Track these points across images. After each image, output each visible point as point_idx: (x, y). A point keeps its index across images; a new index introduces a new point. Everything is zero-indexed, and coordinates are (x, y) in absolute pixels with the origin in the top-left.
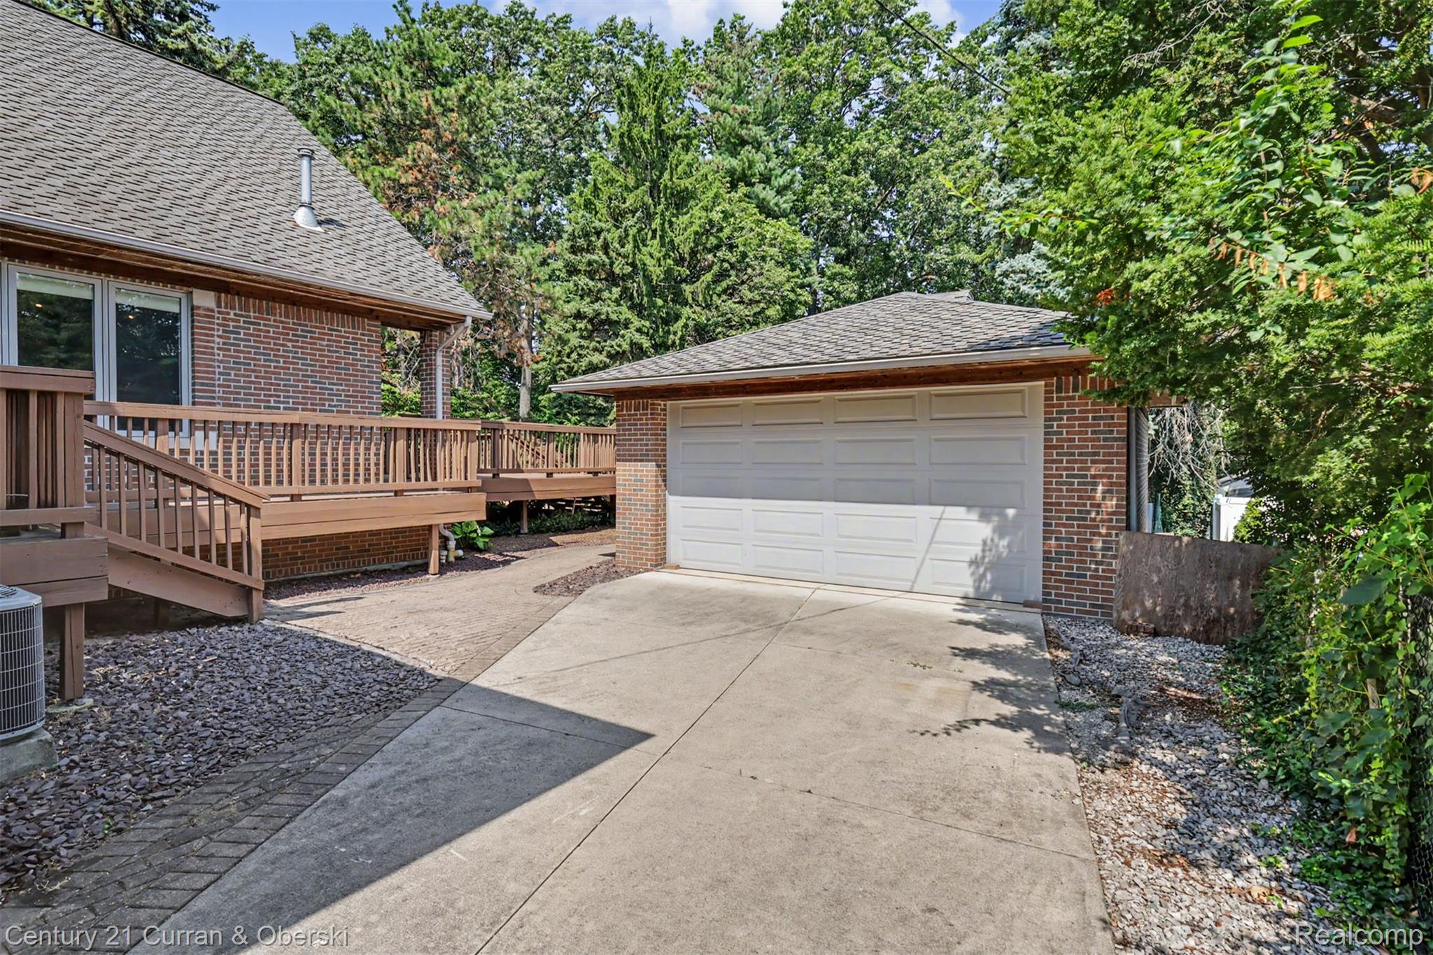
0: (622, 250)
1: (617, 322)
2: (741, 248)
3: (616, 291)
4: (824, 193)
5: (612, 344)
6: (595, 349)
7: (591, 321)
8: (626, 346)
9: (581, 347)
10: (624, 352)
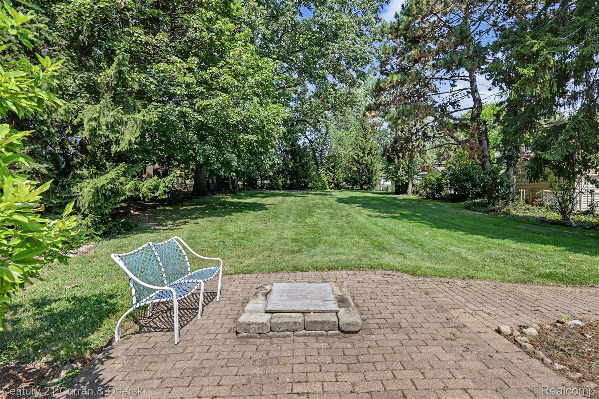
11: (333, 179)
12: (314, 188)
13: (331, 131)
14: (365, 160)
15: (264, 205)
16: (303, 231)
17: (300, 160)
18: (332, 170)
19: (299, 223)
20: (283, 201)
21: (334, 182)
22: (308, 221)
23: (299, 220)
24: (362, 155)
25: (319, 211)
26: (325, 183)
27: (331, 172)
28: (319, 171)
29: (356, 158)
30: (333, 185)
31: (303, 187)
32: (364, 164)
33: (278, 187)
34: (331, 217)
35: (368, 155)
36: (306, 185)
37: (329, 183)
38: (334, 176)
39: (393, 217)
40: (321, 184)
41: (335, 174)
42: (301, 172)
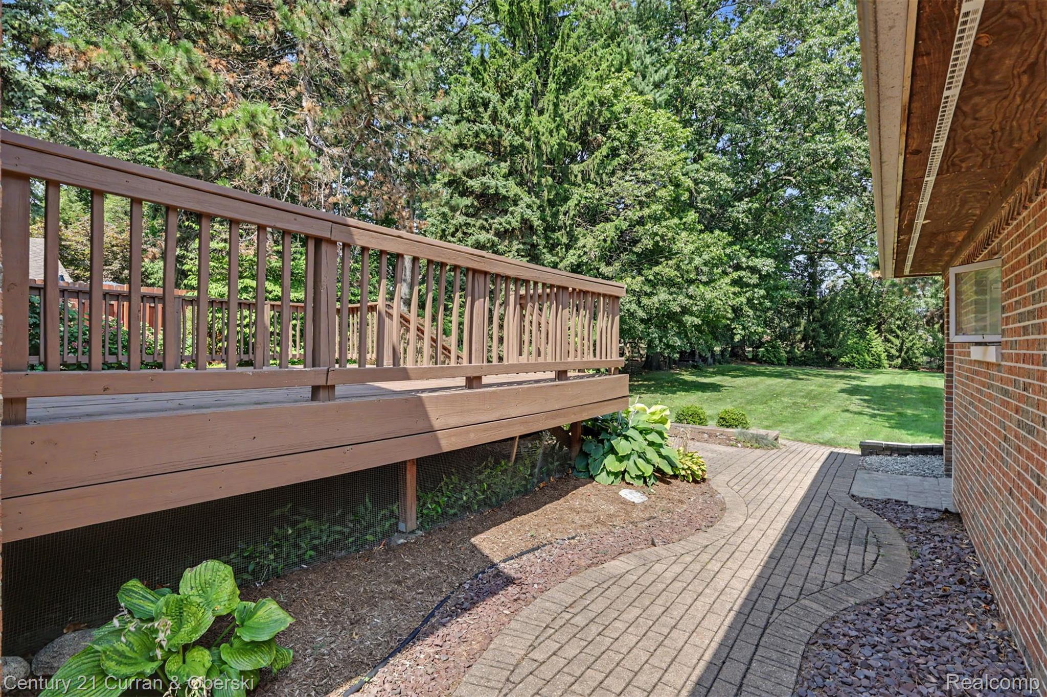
0: (512, 121)
1: (505, 198)
2: (631, 127)
3: (505, 166)
4: (702, 85)
5: (499, 222)
6: (482, 227)
7: (478, 197)
8: (515, 224)
9: (467, 225)
10: (513, 229)
11: (900, 350)
12: (854, 365)
18: (899, 332)
21: (900, 356)
26: (879, 356)
27: (897, 337)
28: (867, 334)
30: (899, 361)
31: (831, 362)
33: (779, 360)
36: (835, 359)
37: (890, 357)
38: (902, 344)
40: (869, 359)
41: (903, 341)
42: (823, 338)
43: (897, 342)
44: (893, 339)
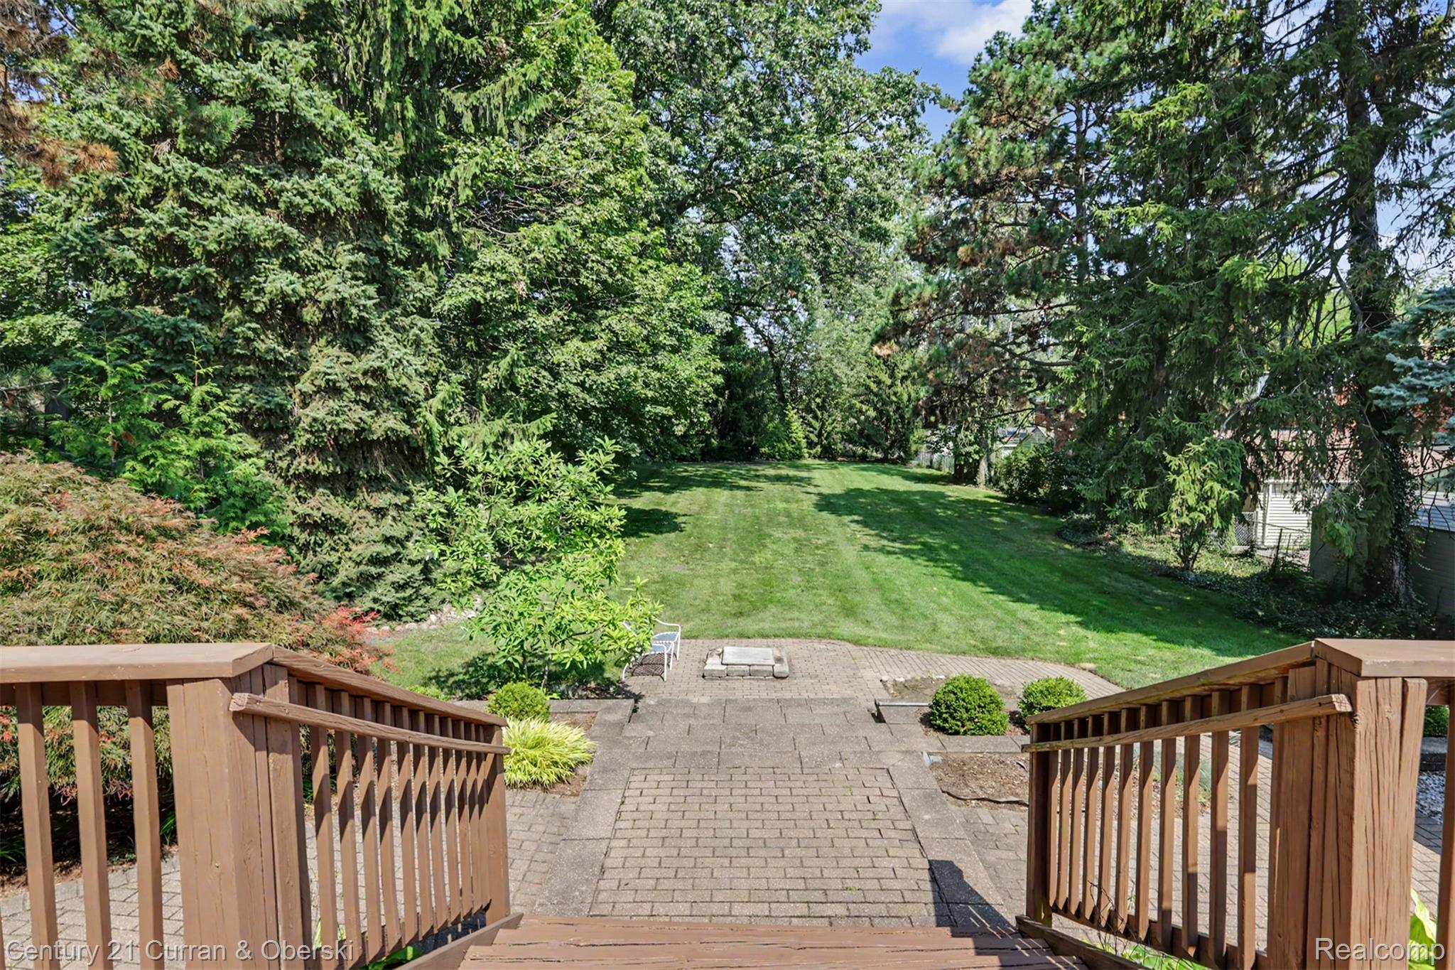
11: (819, 435)
12: (774, 457)
13: (819, 323)
14: (895, 394)
15: (676, 515)
16: (748, 581)
17: (744, 395)
18: (819, 413)
19: (742, 562)
20: (709, 505)
21: (820, 443)
22: (756, 559)
23: (742, 556)
24: (889, 382)
25: (778, 534)
26: (800, 443)
27: (816, 417)
28: (786, 415)
29: (873, 386)
30: (819, 449)
31: (749, 453)
32: (892, 402)
34: (796, 550)
35: (902, 382)
36: (755, 450)
37: (811, 444)
38: (822, 427)
39: (906, 553)
40: (789, 448)
41: (823, 424)
42: (745, 422)
43: (817, 425)
44: (813, 422)
